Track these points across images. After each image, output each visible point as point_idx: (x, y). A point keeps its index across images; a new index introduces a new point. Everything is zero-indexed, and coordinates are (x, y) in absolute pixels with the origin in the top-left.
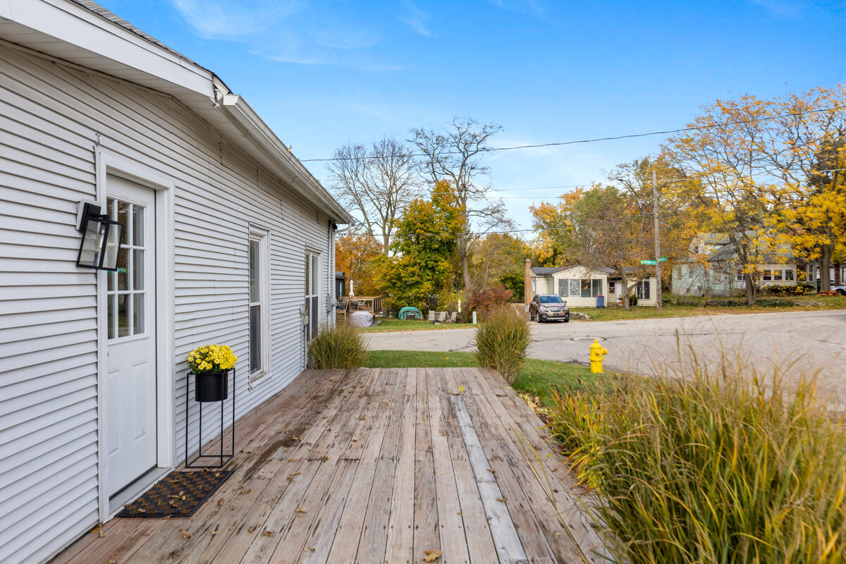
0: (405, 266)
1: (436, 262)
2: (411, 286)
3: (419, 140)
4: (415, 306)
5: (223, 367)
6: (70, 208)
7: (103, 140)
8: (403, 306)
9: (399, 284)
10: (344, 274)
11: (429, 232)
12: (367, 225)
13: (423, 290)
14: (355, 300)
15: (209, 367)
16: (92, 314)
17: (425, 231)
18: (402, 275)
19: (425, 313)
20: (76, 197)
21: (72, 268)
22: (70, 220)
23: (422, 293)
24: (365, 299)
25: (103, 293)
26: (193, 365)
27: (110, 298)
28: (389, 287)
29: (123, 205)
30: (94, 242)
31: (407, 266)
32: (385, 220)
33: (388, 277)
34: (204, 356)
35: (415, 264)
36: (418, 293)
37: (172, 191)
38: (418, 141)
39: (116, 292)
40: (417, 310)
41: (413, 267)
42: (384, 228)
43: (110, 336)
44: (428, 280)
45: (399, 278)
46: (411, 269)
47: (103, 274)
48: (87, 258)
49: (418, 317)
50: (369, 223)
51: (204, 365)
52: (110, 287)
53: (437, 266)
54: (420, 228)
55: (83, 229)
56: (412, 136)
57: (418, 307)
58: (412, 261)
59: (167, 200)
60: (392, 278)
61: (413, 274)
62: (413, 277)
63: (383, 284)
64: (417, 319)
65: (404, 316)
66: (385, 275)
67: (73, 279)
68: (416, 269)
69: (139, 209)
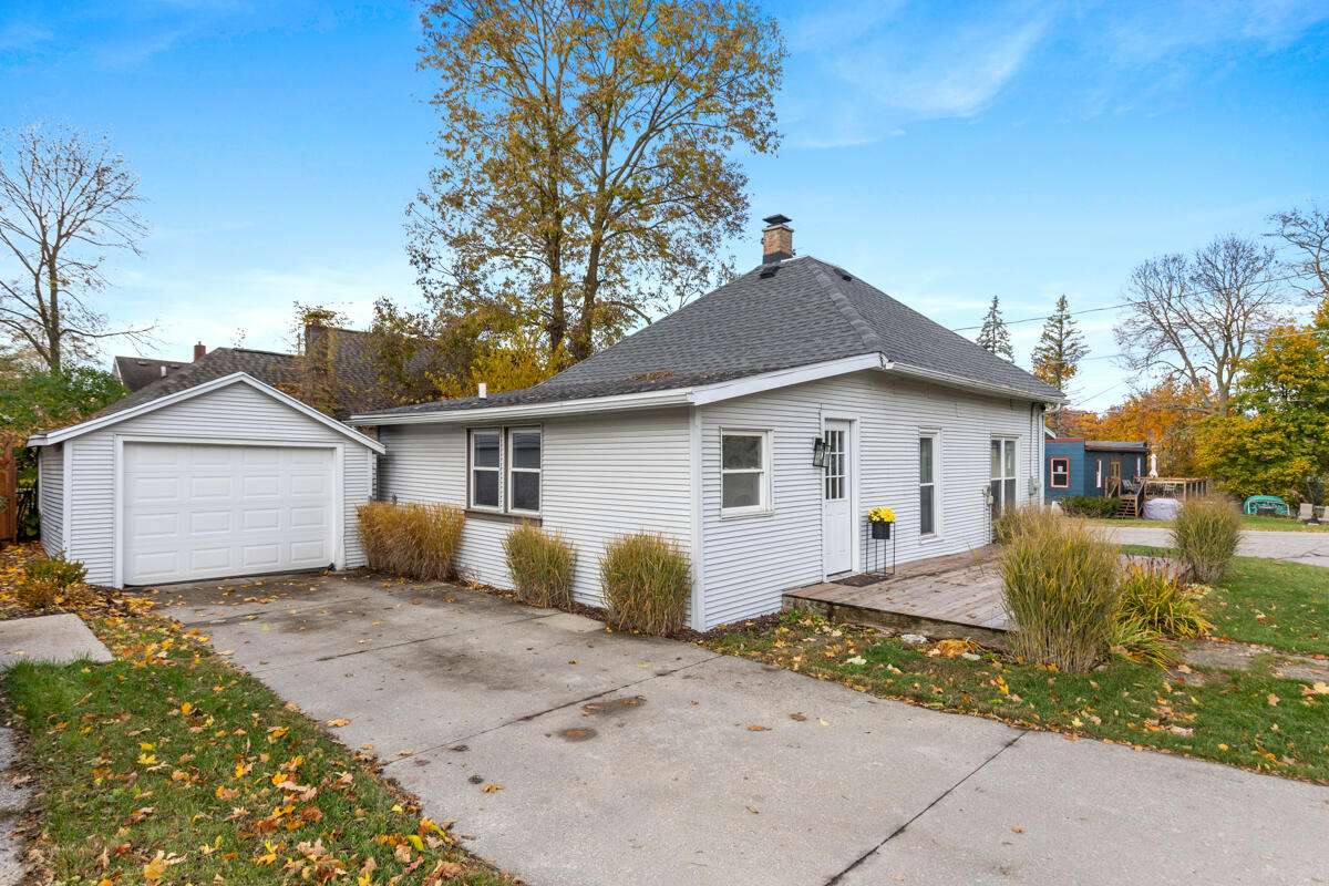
0: (1254, 432)
1: (1319, 424)
2: (1266, 463)
3: (1290, 229)
4: (1275, 495)
5: (886, 520)
6: (810, 441)
7: (823, 406)
8: (1253, 495)
9: (1242, 460)
10: (1145, 444)
11: (1306, 378)
12: (1188, 372)
13: (1290, 471)
14: (1161, 481)
15: (878, 519)
16: (819, 487)
17: (1296, 376)
18: (1248, 446)
19: (1295, 506)
20: (812, 435)
21: (811, 466)
22: (811, 446)
23: (1290, 475)
24: (1176, 481)
25: (824, 477)
26: (870, 517)
27: (827, 480)
28: (1223, 464)
29: (833, 433)
30: (820, 455)
31: (1260, 432)
32: (1221, 363)
33: (1221, 450)
34: (876, 513)
35: (1276, 429)
36: (1283, 475)
37: (859, 421)
38: (1287, 232)
39: (830, 476)
40: (1280, 501)
41: (1269, 432)
42: (1219, 375)
43: (827, 498)
44: (1303, 454)
45: (1243, 451)
46: (1265, 437)
47: (824, 469)
48: (817, 462)
49: (1282, 513)
50: (1192, 369)
51: (875, 518)
52: (827, 474)
53: (1323, 431)
54: (1286, 372)
55: (815, 450)
56: (1276, 225)
57: (1282, 497)
58: (1270, 424)
59: (856, 426)
60: (1229, 451)
61: (1272, 445)
62: (1270, 449)
63: (1212, 460)
64: (1279, 516)
65: (1252, 510)
66: (1217, 446)
67: (812, 471)
68: (1277, 437)
69: (841, 433)
